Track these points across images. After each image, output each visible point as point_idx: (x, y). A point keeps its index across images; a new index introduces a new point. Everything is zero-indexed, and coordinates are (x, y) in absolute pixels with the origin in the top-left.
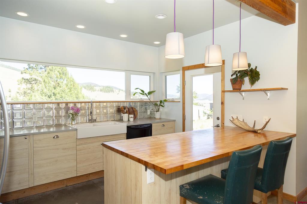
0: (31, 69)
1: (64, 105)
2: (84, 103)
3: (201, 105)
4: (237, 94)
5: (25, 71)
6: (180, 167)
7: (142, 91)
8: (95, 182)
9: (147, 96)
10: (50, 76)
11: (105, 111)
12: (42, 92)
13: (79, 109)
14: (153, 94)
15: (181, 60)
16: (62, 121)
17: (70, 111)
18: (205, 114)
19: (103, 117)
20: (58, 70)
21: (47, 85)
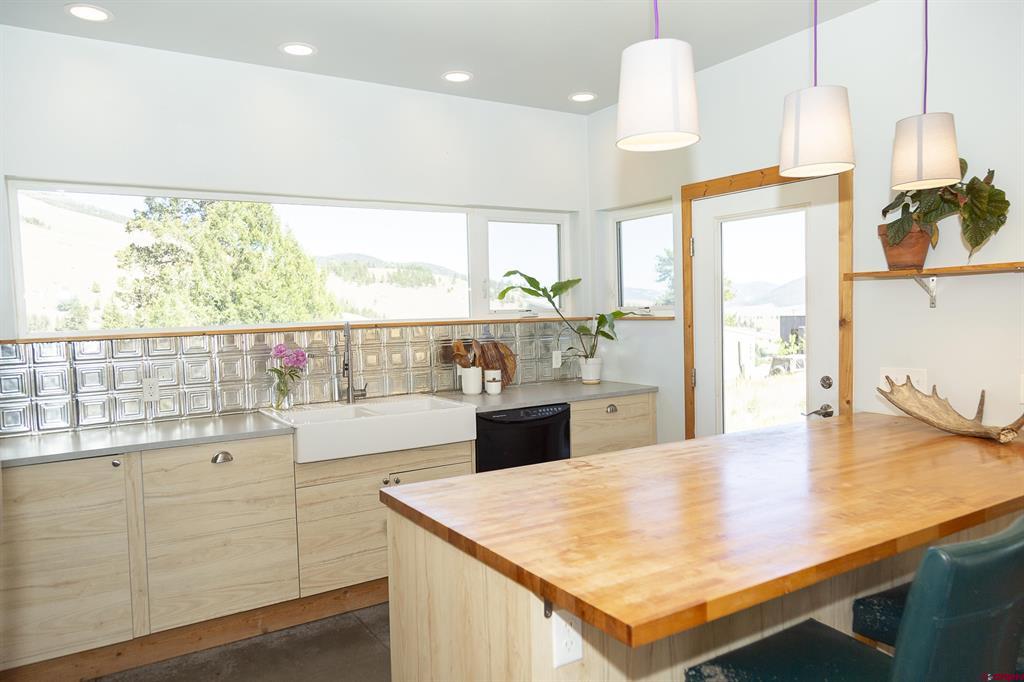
0: (157, 215)
1: (250, 340)
2: (320, 332)
3: (745, 323)
4: (908, 286)
5: (139, 222)
6: (690, 615)
7: (532, 281)
8: (364, 621)
9: (550, 300)
10: (219, 235)
11: (397, 358)
12: (194, 292)
13: (303, 355)
14: (570, 290)
15: (683, 155)
16: (246, 399)
17: (272, 362)
18: (763, 355)
19: (391, 380)
20: (245, 213)
21: (210, 266)
